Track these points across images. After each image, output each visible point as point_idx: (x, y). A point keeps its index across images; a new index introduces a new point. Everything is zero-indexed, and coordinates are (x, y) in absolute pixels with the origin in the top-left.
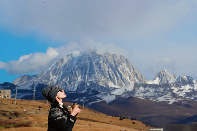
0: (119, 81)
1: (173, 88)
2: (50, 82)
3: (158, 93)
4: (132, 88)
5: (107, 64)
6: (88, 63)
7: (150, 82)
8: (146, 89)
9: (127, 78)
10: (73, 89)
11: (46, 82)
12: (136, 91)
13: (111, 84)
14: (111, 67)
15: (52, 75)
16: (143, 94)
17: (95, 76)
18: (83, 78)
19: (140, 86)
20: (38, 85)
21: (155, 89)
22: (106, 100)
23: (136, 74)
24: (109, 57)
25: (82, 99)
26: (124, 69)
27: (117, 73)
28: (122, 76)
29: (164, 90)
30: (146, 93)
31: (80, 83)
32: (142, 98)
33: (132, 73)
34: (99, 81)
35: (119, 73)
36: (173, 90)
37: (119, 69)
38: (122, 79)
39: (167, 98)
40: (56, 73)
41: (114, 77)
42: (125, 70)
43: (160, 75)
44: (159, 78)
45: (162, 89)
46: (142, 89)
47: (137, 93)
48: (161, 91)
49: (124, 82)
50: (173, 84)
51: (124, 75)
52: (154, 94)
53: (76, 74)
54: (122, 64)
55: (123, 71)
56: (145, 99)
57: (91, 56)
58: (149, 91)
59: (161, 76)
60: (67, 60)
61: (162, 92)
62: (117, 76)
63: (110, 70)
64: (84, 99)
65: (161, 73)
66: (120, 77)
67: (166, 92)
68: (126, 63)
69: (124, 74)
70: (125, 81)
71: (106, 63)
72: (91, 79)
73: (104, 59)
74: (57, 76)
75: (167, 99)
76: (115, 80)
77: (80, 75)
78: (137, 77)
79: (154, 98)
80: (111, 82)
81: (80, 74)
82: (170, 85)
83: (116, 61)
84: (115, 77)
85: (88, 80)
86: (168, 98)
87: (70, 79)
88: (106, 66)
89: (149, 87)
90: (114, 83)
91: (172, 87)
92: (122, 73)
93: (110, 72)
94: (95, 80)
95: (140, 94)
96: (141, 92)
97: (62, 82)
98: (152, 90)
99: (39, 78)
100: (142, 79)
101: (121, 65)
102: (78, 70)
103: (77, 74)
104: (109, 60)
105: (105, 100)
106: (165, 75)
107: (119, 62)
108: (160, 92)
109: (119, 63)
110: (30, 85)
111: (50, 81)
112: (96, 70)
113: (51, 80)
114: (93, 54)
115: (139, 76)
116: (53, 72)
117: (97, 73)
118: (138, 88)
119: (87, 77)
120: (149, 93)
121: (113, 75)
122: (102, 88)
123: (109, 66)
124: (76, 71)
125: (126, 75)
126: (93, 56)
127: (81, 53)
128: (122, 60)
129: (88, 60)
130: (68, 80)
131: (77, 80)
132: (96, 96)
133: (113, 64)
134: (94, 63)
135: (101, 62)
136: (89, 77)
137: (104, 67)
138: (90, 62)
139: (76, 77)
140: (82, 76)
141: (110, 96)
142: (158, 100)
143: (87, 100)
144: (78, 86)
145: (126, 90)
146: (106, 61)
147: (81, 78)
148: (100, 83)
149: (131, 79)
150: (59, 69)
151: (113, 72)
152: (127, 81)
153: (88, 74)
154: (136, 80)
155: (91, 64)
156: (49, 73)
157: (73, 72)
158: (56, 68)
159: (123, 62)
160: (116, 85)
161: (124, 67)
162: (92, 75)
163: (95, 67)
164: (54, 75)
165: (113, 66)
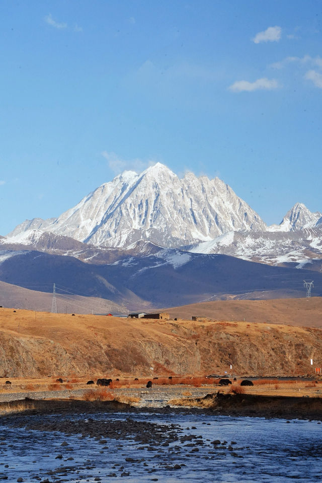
0: (212, 229)
1: (310, 238)
2: (80, 232)
3: (280, 248)
4: (230, 240)
5: (190, 196)
6: (151, 194)
7: (273, 228)
8: (258, 240)
9: (228, 221)
10: (118, 244)
11: (73, 232)
12: (238, 245)
13: (197, 233)
14: (198, 202)
15: (85, 217)
16: (251, 250)
17: (165, 219)
18: (143, 223)
19: (247, 236)
20: (42, 235)
21: (274, 241)
22: (174, 263)
23: (246, 214)
24: (194, 181)
25: (126, 261)
26: (222, 205)
27: (209, 212)
28: (218, 217)
29: (293, 243)
30: (258, 248)
31: (132, 232)
32: (244, 259)
33: (238, 213)
34: (173, 228)
35: (213, 212)
36: (311, 241)
37: (213, 205)
38: (217, 223)
39: (293, 257)
40: (91, 214)
41: (202, 221)
42: (224, 207)
43: (291, 216)
44: (291, 220)
45: (288, 242)
46: (249, 241)
47: (239, 249)
48: (287, 244)
49: (222, 230)
50: (310, 230)
51: (222, 217)
52: (272, 250)
53: (128, 215)
54: (217, 196)
55: (220, 208)
56: (251, 260)
57: (158, 181)
58: (264, 245)
59: (293, 216)
60: (113, 189)
61: (289, 247)
62: (208, 217)
63: (195, 206)
64: (129, 262)
65: (294, 211)
66: (214, 219)
67: (297, 246)
68: (226, 193)
69: (223, 213)
70: (223, 227)
71: (187, 193)
72: (158, 225)
73: (183, 185)
74: (94, 220)
75: (293, 259)
76: (205, 226)
77: (137, 218)
78: (247, 220)
79: (268, 257)
80: (197, 231)
81: (137, 215)
82: (305, 232)
83: (207, 189)
84: (205, 220)
85: (151, 226)
86: (296, 258)
87: (117, 224)
88: (188, 200)
89: (264, 238)
90: (203, 232)
91: (309, 235)
92: (218, 212)
93: (195, 212)
94: (165, 226)
95: (246, 250)
96: (247, 248)
97: (103, 232)
98: (269, 244)
99: (60, 225)
100: (256, 223)
101: (215, 197)
102: (133, 206)
103: (132, 216)
104: (193, 188)
105: (172, 263)
106: (300, 215)
107: (213, 190)
108: (285, 247)
109: (212, 194)
110: (28, 236)
111: (81, 230)
112: (167, 206)
113: (83, 228)
114: (162, 176)
115: (251, 217)
116: (86, 213)
117: (169, 213)
118: (242, 239)
119: (151, 220)
120: (264, 249)
121: (200, 216)
122: (174, 241)
123: (193, 199)
124: (129, 210)
125: (226, 217)
126: (161, 180)
127: (138, 176)
128: (218, 187)
129: (151, 188)
130: (114, 227)
131: (131, 226)
132: (155, 255)
133: (202, 195)
134: (163, 193)
135: (178, 191)
136: (154, 221)
137: (184, 201)
138: (155, 192)
139: (129, 221)
140: (140, 220)
141: (182, 254)
142: (276, 261)
143: (136, 264)
144: (128, 237)
145: (218, 243)
146: (187, 188)
147: (139, 223)
148: (176, 231)
149: (235, 223)
150: (97, 207)
151: (201, 211)
152: (228, 228)
153: (152, 215)
154: (245, 224)
155: (158, 195)
156: (79, 215)
157: (124, 211)
158: (91, 206)
159: (219, 191)
160: (206, 236)
161: (222, 200)
162: (161, 217)
163: (166, 202)
164: (88, 218)
165: (202, 199)
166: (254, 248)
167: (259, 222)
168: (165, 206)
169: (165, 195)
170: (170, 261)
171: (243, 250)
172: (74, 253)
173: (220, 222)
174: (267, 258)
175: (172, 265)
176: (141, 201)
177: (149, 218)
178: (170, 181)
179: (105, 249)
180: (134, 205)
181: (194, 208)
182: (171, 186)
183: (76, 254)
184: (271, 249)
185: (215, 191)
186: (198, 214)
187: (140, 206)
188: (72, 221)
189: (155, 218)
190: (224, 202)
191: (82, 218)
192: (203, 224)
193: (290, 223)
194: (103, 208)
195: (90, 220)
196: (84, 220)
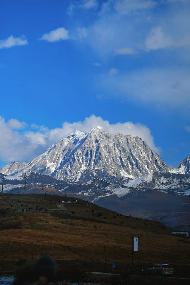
0: (134, 170)
2: (46, 171)
3: (183, 185)
4: (151, 179)
5: (119, 148)
6: (94, 146)
7: (174, 170)
8: (168, 179)
9: (145, 165)
10: (75, 180)
11: (42, 171)
12: (155, 182)
13: (124, 173)
14: (124, 152)
16: (164, 186)
17: (103, 163)
18: (88, 166)
19: (161, 176)
20: (31, 174)
21: (179, 180)
23: (156, 161)
24: (122, 138)
25: (86, 192)
27: (132, 159)
28: (138, 162)
30: (169, 184)
31: (85, 172)
32: (163, 192)
33: (151, 160)
34: (108, 169)
35: (134, 159)
37: (134, 154)
38: (137, 166)
40: (54, 159)
41: (127, 165)
42: (141, 156)
44: (186, 165)
46: (163, 179)
47: (156, 184)
48: (188, 182)
49: (140, 171)
51: (140, 162)
53: (79, 160)
54: (137, 148)
55: (139, 156)
56: (167, 193)
57: (98, 138)
58: (173, 183)
59: (187, 163)
60: (68, 143)
62: (131, 163)
63: (123, 155)
64: (89, 192)
65: (188, 159)
66: (135, 164)
68: (143, 147)
69: (141, 160)
70: (141, 169)
71: (117, 146)
72: (99, 167)
73: (115, 141)
74: (55, 163)
77: (85, 162)
78: (157, 165)
80: (124, 171)
81: (84, 160)
83: (130, 144)
84: (129, 164)
85: (94, 167)
87: (71, 166)
88: (118, 151)
89: (172, 178)
90: (128, 172)
92: (138, 159)
94: (103, 168)
95: (161, 186)
96: (161, 184)
97: (62, 171)
98: (176, 181)
99: (33, 166)
100: (163, 167)
103: (81, 161)
104: (121, 143)
105: (116, 194)
107: (134, 144)
108: (186, 184)
109: (134, 147)
112: (104, 155)
113: (48, 168)
114: (101, 135)
115: (159, 163)
116: (50, 158)
117: (105, 159)
118: (158, 178)
119: (94, 164)
120: (173, 185)
121: (126, 162)
122: (112, 178)
123: (121, 150)
124: (79, 157)
125: (143, 162)
126: (100, 137)
127: (85, 134)
128: (138, 143)
129: (94, 143)
130: (69, 168)
131: (81, 168)
132: (105, 188)
133: (127, 147)
134: (102, 146)
135: (111, 145)
136: (96, 164)
137: (115, 151)
138: (97, 145)
139: (79, 164)
140: (87, 164)
141: (123, 188)
142: (184, 194)
143: (93, 194)
144: (82, 175)
145: (142, 180)
146: (117, 143)
147: (86, 165)
148: (110, 172)
149: (149, 166)
150: (57, 154)
151: (126, 158)
152: (145, 170)
153: (94, 160)
154: (156, 168)
155: (98, 147)
156: (45, 159)
157: (76, 157)
158: (54, 153)
159: (139, 145)
160: (130, 174)
161: (141, 151)
162: (100, 162)
163: (104, 152)
164: (51, 162)
165: (127, 150)
166: (166, 184)
167: (165, 166)
168: (103, 155)
169: (103, 147)
170: (115, 192)
171: (159, 186)
172: (52, 186)
173: (139, 165)
174: (178, 192)
175: (117, 195)
176: (87, 151)
177: (93, 163)
178: (106, 138)
179: (72, 184)
180: (83, 154)
181: (122, 156)
182: (106, 141)
183: (53, 187)
184: (178, 185)
185: (136, 145)
186: (125, 160)
187: (87, 154)
188: (41, 163)
189: (96, 162)
190: (141, 153)
191: (48, 162)
192: (128, 167)
193: (185, 168)
194: (62, 155)
195: (53, 163)
196: (49, 163)
